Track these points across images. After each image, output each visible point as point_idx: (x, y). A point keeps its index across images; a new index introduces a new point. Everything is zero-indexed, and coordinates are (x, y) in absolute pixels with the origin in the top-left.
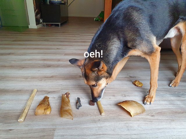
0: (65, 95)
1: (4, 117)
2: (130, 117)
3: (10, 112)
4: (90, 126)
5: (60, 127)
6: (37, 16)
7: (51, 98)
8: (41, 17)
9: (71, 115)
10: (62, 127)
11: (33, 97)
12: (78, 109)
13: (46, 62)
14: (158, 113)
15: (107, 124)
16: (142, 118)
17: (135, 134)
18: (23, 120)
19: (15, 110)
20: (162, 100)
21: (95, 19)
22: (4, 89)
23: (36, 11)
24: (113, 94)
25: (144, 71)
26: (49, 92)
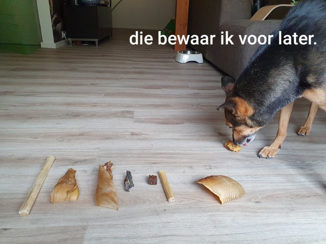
0: (105, 167)
2: (219, 204)
3: (5, 197)
4: (148, 221)
5: (95, 223)
6: (56, 26)
7: (79, 172)
8: (64, 29)
9: (115, 202)
10: (99, 223)
11: (47, 171)
12: (127, 190)
13: (71, 108)
14: (267, 196)
15: (178, 217)
16: (240, 207)
17: (227, 235)
18: (28, 213)
19: (14, 194)
20: (274, 175)
23: (55, 16)
24: (190, 165)
26: (76, 162)
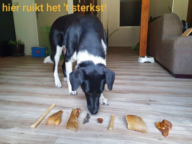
0: (76, 110)
1: (22, 123)
4: (90, 140)
5: (63, 137)
7: (65, 113)
9: (75, 127)
10: (65, 137)
11: (50, 111)
15: (107, 140)
16: (147, 140)
18: (35, 127)
20: (178, 126)
21: (133, 48)
22: (30, 102)
25: (169, 96)
26: (65, 108)
